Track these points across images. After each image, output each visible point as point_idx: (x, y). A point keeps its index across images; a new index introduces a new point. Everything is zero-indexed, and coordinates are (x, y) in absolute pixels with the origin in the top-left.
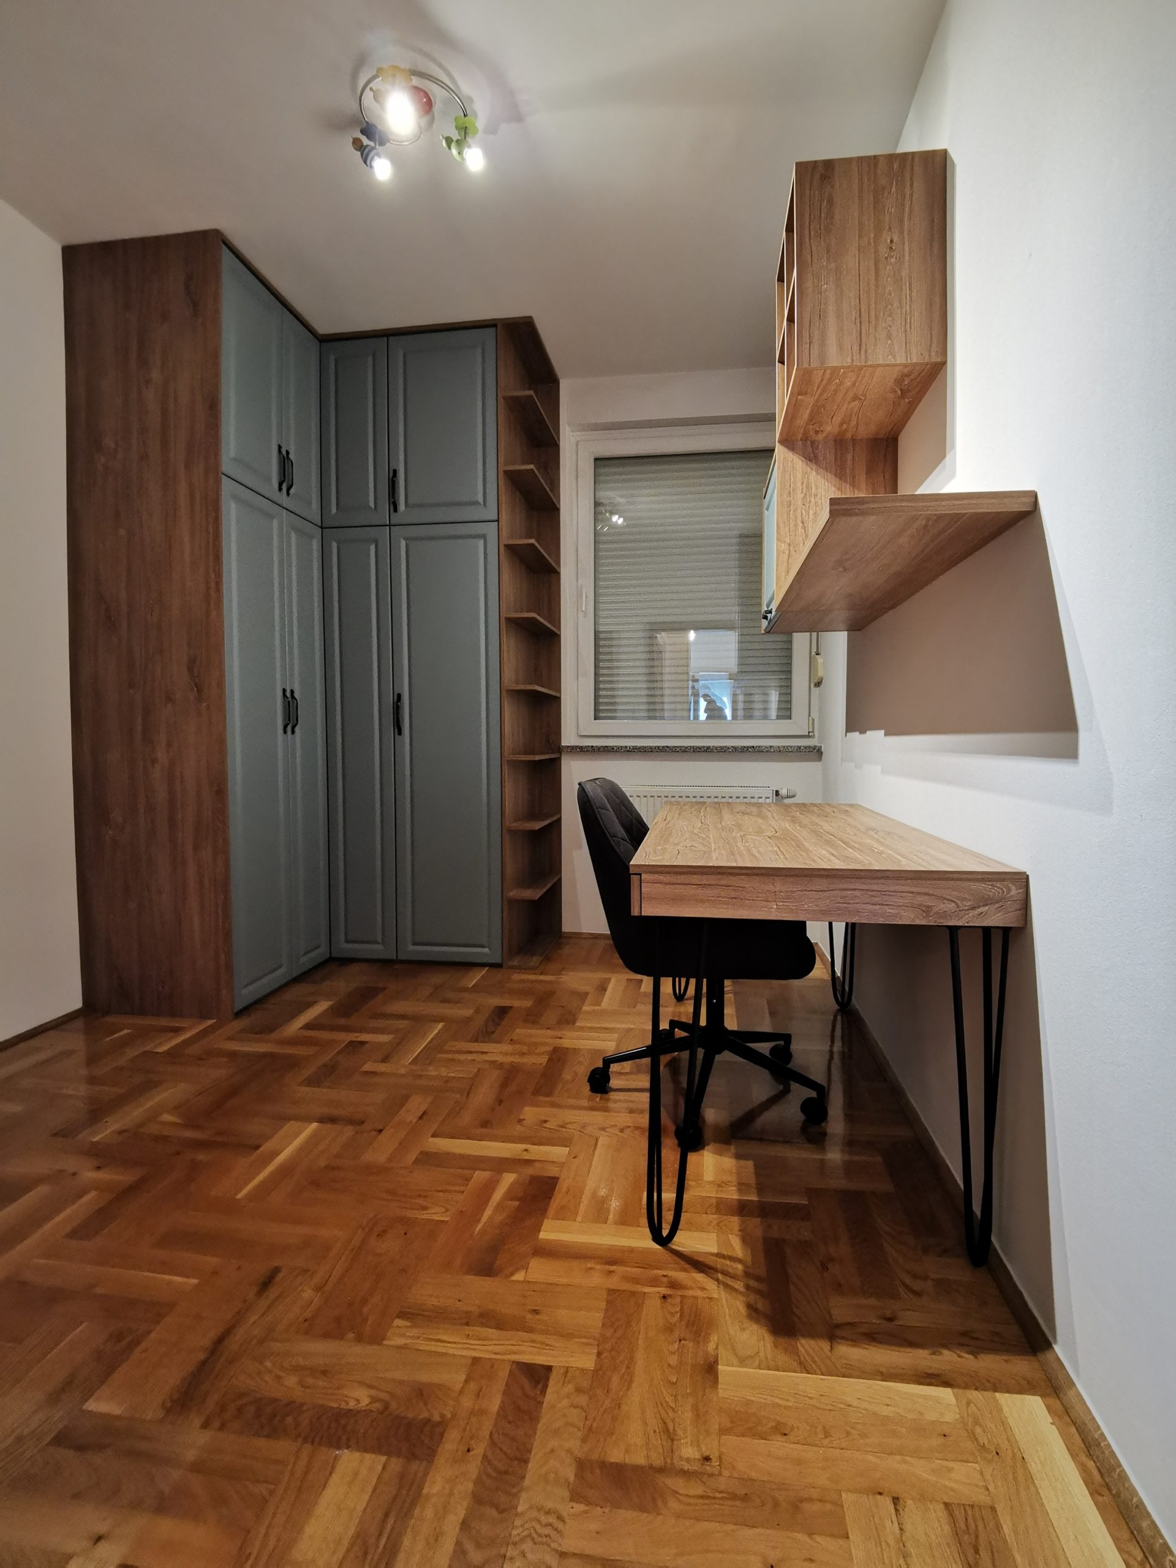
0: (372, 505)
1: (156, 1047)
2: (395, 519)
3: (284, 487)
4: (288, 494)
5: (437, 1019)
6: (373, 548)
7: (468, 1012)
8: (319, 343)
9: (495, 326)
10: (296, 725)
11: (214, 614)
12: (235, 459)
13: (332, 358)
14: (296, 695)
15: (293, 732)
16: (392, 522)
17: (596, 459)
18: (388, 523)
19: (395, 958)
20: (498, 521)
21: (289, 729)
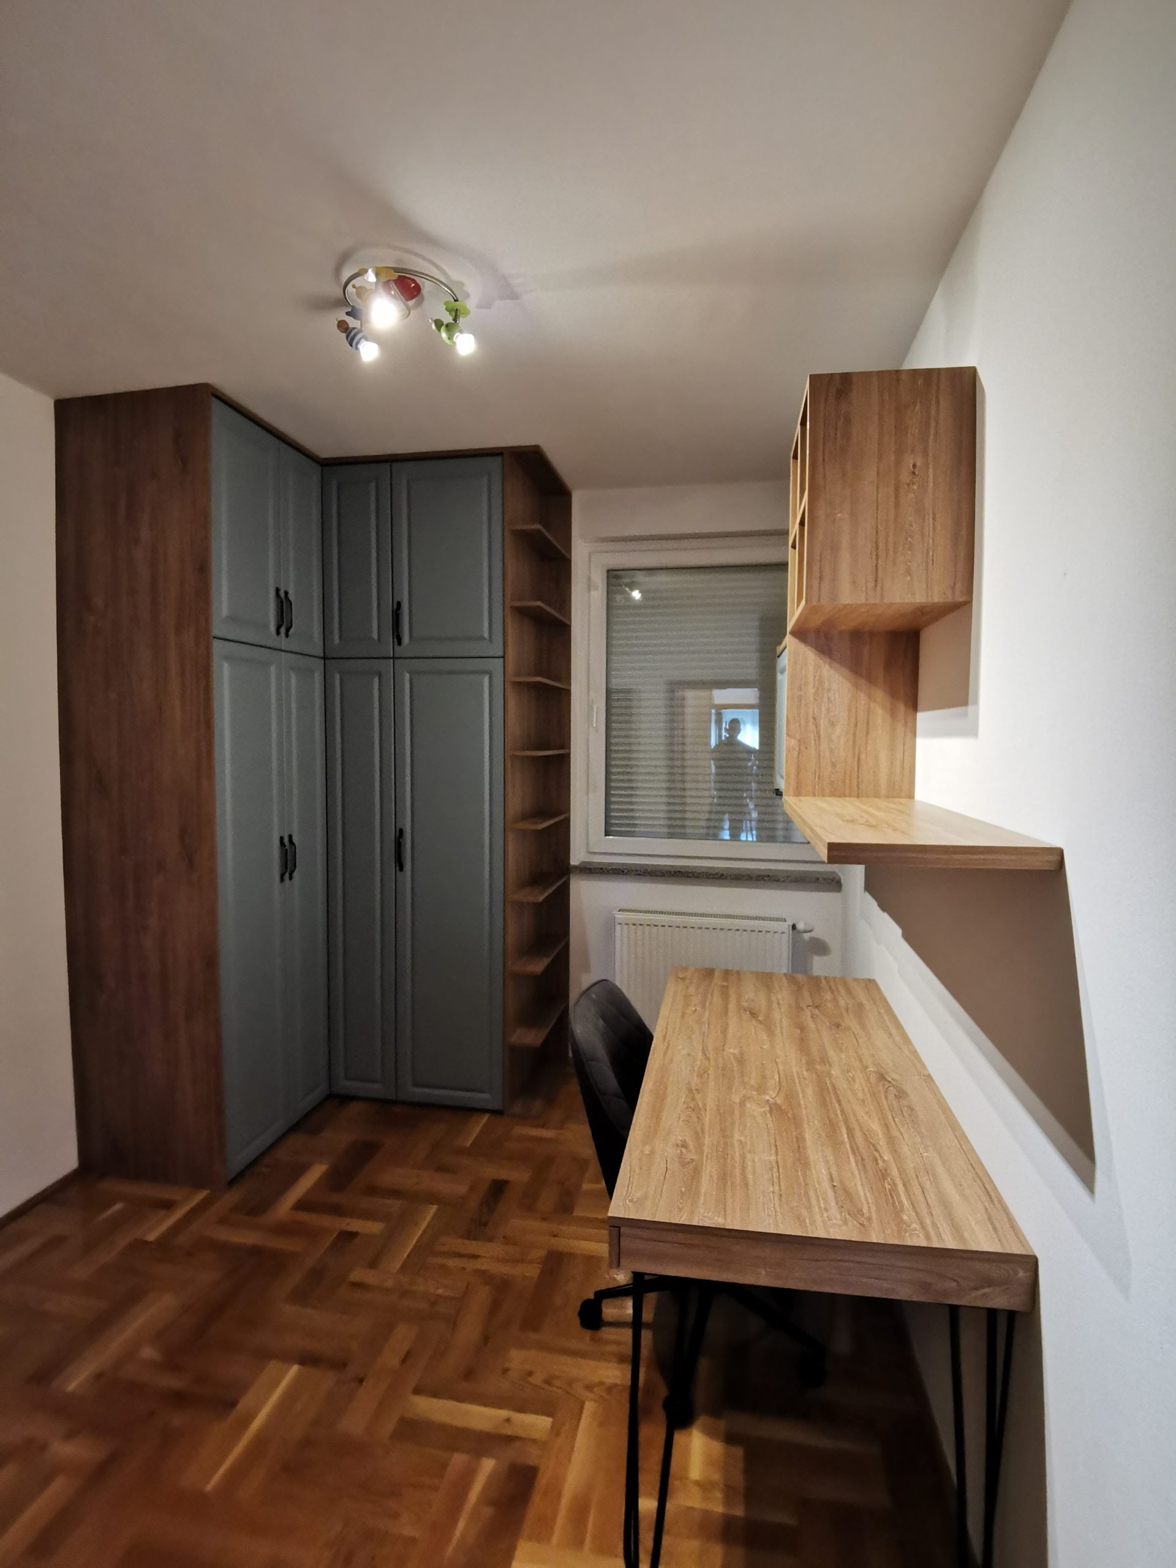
0: (375, 636)
1: (145, 1232)
2: (400, 651)
3: (283, 630)
4: (287, 635)
5: (432, 1198)
6: (376, 680)
7: (463, 1189)
8: (321, 468)
9: (501, 453)
10: (294, 870)
11: (205, 783)
12: (226, 619)
13: (334, 483)
14: (295, 840)
15: (291, 878)
16: (396, 656)
17: (608, 571)
18: (392, 656)
19: (393, 1097)
20: (503, 657)
21: (287, 875)
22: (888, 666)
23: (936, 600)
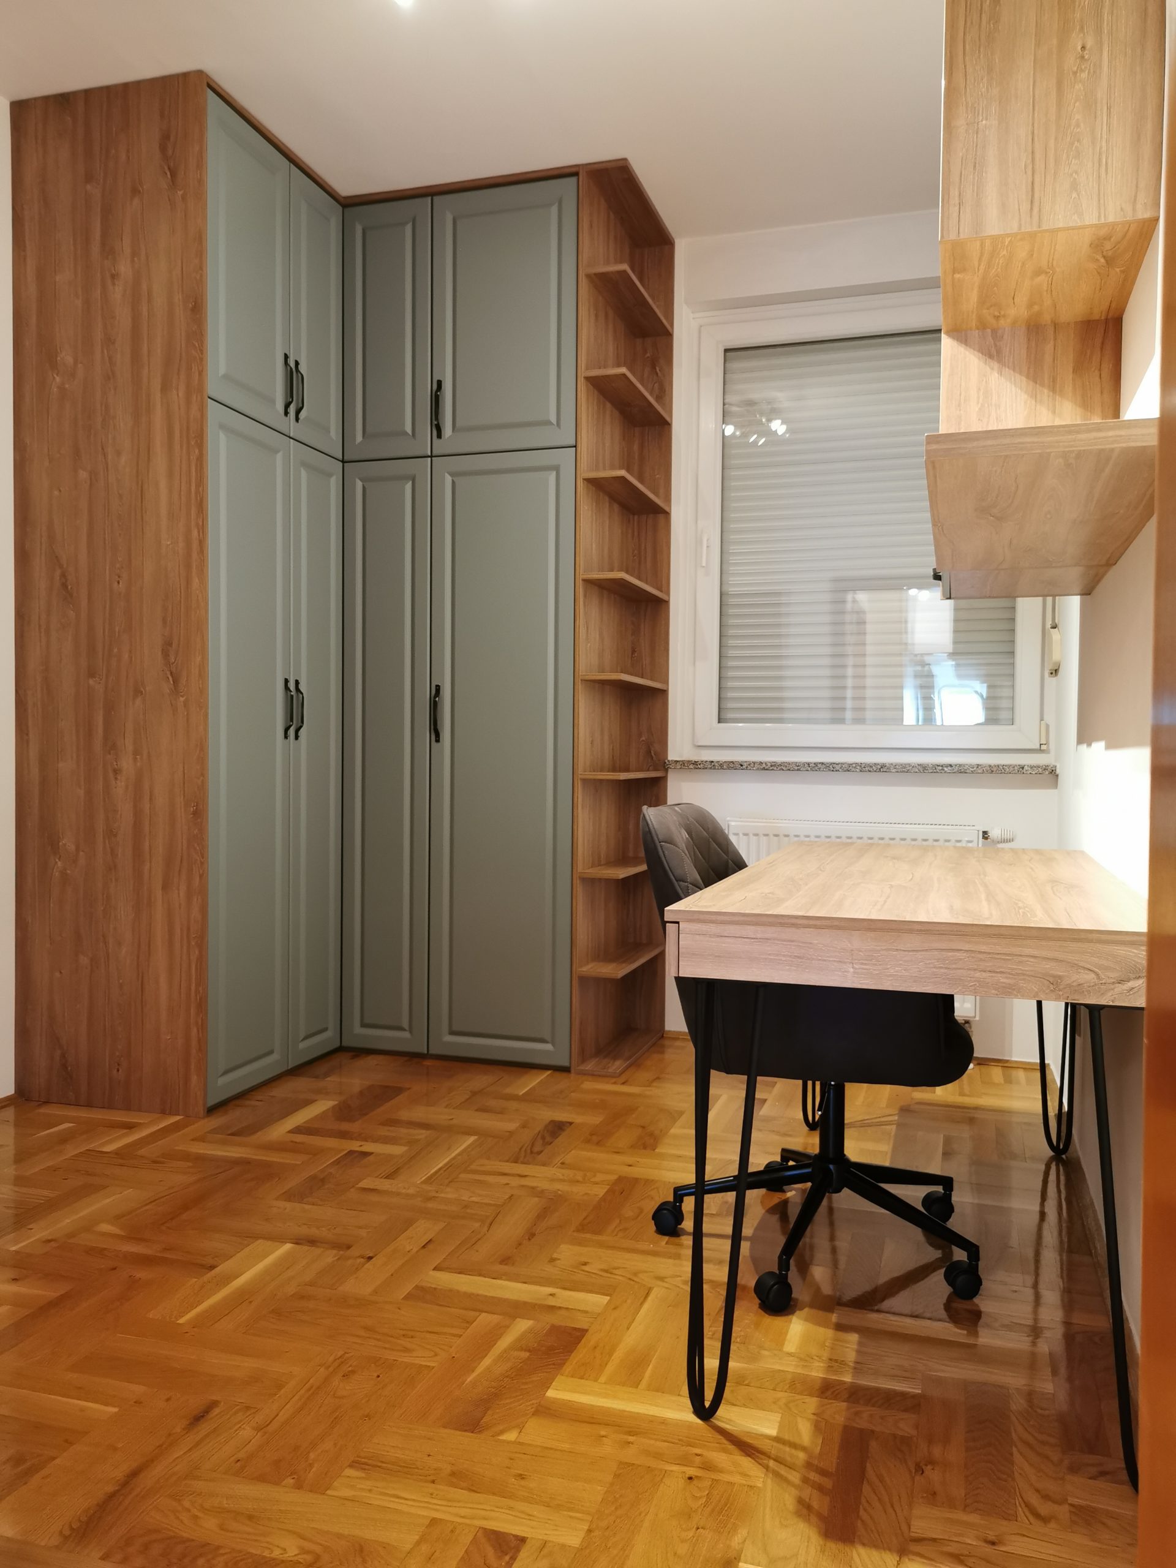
0: (409, 429)
1: (103, 1144)
2: (440, 447)
3: (292, 409)
4: (297, 419)
5: (469, 1132)
6: (408, 487)
7: (512, 1126)
8: (341, 208)
9: (576, 174)
10: (301, 727)
11: (196, 581)
12: (226, 377)
13: (359, 228)
14: (302, 688)
15: (297, 737)
16: (434, 453)
17: (726, 351)
18: (430, 454)
19: (426, 1052)
20: (575, 446)
21: (292, 732)
22: (1079, 368)
23: (1111, 219)
